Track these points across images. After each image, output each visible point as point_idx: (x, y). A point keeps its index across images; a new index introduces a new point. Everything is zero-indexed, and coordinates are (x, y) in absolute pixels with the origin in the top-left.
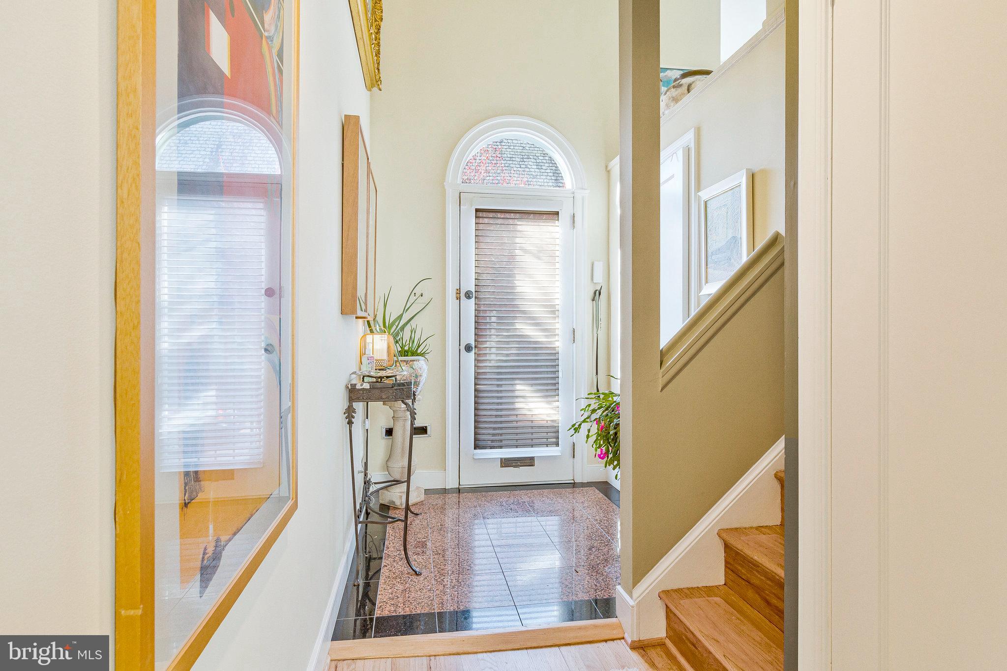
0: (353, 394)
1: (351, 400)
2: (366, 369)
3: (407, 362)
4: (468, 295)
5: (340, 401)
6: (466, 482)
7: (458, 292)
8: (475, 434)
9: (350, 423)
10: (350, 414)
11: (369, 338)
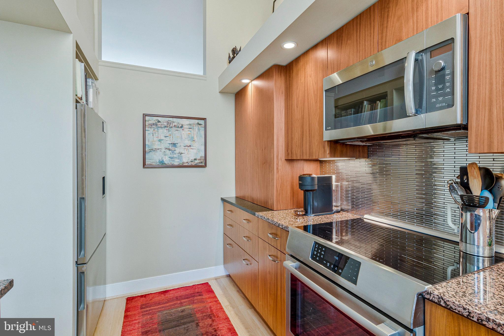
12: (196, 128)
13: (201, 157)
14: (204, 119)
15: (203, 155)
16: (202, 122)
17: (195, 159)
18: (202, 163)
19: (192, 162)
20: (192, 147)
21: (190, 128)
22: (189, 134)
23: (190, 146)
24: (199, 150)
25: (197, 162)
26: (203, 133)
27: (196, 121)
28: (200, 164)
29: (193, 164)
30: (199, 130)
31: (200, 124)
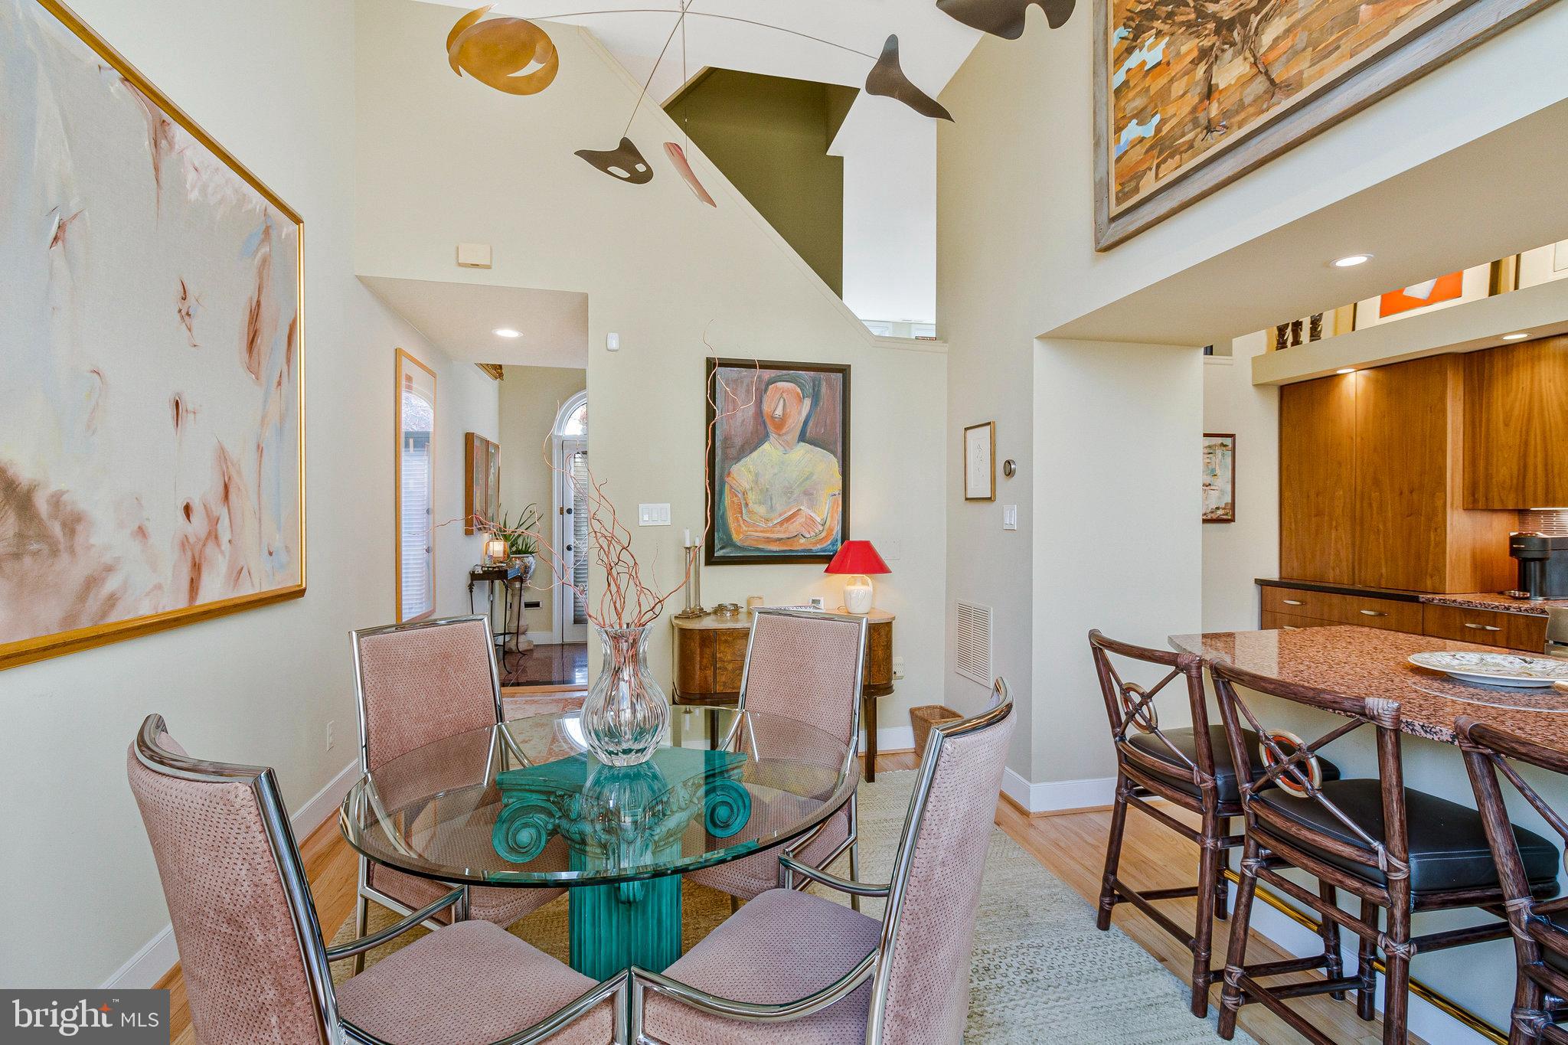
0: (474, 577)
1: (472, 580)
2: (488, 563)
3: (519, 558)
4: (569, 511)
5: (465, 580)
6: (566, 640)
7: (562, 510)
8: (575, 602)
9: (471, 592)
10: (471, 587)
11: (491, 543)
12: (1219, 452)
13: (1226, 504)
14: (1232, 436)
15: (1229, 500)
16: (1228, 441)
17: (1218, 508)
18: (1227, 514)
19: (1212, 512)
20: (1212, 488)
21: (1210, 453)
22: (1209, 463)
23: (1210, 485)
24: (1222, 492)
25: (1220, 512)
26: (1229, 460)
27: (1219, 440)
28: (1225, 517)
29: (1214, 516)
30: (1223, 455)
31: (1225, 446)
